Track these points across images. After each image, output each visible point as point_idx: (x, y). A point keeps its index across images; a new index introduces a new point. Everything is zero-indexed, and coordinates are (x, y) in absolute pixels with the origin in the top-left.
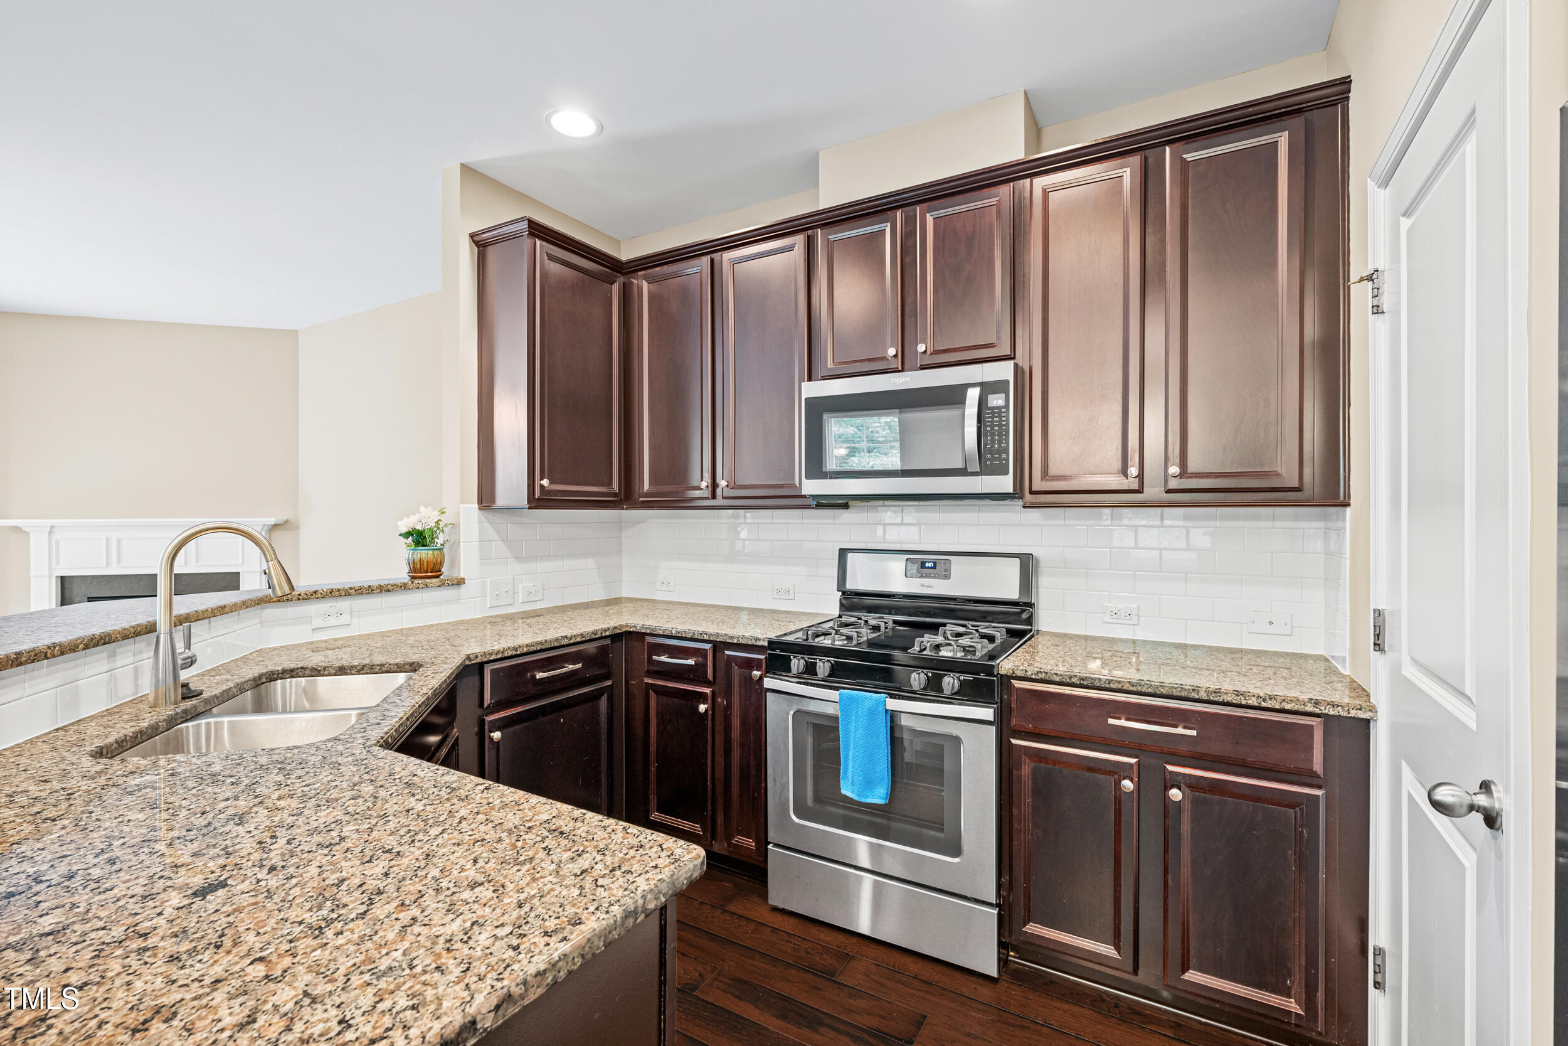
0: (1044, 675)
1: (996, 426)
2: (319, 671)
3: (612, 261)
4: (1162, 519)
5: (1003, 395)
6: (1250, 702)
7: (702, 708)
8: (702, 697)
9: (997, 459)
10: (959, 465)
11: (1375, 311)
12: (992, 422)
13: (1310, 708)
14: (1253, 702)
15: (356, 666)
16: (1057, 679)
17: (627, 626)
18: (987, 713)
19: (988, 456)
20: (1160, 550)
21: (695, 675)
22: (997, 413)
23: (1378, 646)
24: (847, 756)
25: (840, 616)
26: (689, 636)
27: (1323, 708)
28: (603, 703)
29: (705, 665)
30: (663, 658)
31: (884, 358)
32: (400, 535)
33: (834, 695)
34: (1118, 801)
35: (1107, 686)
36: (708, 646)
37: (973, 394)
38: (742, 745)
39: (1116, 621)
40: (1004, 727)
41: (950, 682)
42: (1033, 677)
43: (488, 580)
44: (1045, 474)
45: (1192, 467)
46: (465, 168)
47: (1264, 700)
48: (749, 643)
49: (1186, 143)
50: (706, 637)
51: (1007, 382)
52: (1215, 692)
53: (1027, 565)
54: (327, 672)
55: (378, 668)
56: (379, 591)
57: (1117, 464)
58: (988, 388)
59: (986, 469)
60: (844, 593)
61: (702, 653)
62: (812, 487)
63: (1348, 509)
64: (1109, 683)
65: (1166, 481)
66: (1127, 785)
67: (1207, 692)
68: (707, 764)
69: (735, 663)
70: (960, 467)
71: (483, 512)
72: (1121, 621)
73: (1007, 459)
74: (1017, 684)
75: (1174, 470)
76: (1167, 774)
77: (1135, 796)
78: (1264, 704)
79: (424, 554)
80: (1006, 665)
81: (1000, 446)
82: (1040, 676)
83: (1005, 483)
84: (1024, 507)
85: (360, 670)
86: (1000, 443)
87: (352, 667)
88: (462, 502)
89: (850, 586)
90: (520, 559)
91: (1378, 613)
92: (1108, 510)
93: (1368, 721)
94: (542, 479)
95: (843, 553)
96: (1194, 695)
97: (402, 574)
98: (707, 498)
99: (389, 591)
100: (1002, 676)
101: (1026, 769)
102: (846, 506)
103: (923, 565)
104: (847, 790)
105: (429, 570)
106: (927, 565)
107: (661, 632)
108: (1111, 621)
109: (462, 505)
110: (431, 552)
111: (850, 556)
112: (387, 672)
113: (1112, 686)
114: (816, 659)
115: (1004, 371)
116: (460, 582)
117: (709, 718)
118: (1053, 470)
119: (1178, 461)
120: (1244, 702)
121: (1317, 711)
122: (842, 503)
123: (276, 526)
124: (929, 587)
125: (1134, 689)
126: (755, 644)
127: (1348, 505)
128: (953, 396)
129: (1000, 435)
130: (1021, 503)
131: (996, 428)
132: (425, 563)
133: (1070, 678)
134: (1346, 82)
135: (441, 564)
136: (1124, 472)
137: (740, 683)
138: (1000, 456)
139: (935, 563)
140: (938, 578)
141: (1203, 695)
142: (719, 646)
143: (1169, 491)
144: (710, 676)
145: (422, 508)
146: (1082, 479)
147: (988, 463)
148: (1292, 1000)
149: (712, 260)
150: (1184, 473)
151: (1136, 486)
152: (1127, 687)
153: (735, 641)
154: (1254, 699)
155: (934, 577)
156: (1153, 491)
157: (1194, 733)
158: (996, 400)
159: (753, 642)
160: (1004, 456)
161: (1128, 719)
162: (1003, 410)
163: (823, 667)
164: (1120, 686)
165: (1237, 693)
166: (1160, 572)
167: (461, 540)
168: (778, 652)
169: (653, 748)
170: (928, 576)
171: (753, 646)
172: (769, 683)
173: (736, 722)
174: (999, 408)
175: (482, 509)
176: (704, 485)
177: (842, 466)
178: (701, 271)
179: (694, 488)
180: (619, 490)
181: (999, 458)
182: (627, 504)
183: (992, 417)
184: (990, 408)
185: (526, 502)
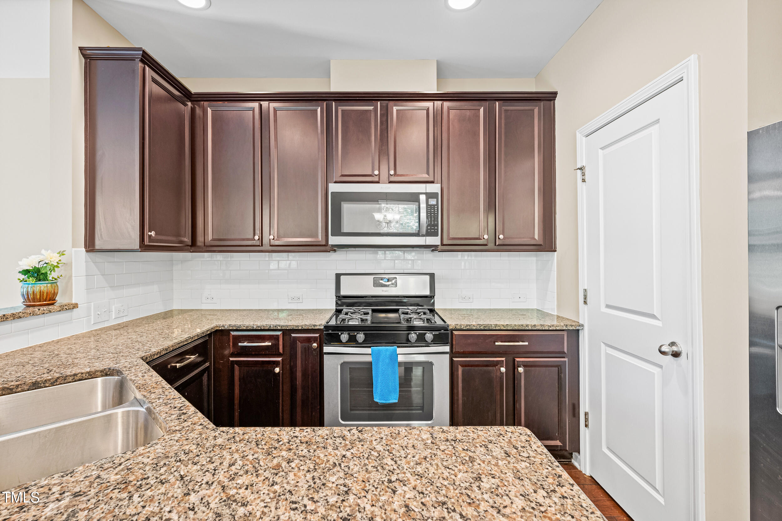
0: (469, 327)
1: (432, 213)
2: (11, 389)
3: (186, 91)
5: (436, 200)
6: (546, 328)
7: (277, 370)
8: (276, 364)
11: (583, 181)
12: (431, 211)
14: (547, 328)
15: (49, 380)
16: (474, 328)
17: (217, 326)
18: (447, 349)
19: (430, 227)
21: (272, 351)
22: (433, 207)
23: (585, 303)
24: (377, 381)
26: (267, 328)
27: (568, 327)
28: (205, 378)
29: (278, 344)
30: (245, 344)
31: (371, 176)
32: (20, 272)
33: (368, 350)
34: (499, 377)
35: (495, 328)
36: (279, 333)
37: (424, 198)
38: (303, 388)
39: (464, 301)
40: (453, 354)
42: (464, 328)
43: (92, 304)
44: (448, 237)
45: (506, 235)
47: (550, 327)
48: (310, 328)
49: (504, 102)
50: (279, 328)
51: (437, 193)
52: (534, 326)
53: (433, 278)
54: (20, 389)
55: (71, 378)
56: (12, 318)
57: (478, 233)
58: (430, 196)
59: (428, 234)
60: (337, 297)
61: (276, 338)
62: (332, 240)
63: (556, 253)
64: (495, 327)
65: (496, 241)
66: (503, 369)
67: (531, 326)
68: (279, 402)
69: (299, 341)
70: (416, 232)
71: (89, 253)
72: (466, 301)
73: (438, 229)
74: (458, 333)
75: (501, 236)
76: (516, 363)
77: (505, 373)
78: (550, 329)
79: (42, 287)
81: (434, 223)
82: (467, 328)
83: (436, 241)
85: (54, 382)
87: (46, 381)
88: (73, 247)
89: (343, 293)
90: (112, 287)
91: (585, 290)
93: (578, 330)
94: (150, 231)
95: (338, 277)
96: (527, 328)
97: (18, 304)
98: (259, 246)
99: (20, 318)
100: (450, 330)
101: (460, 371)
104: (376, 399)
105: (48, 299)
106: (384, 280)
107: (244, 328)
108: (462, 301)
109: (73, 249)
110: (49, 285)
111: (342, 277)
112: (80, 380)
114: (354, 333)
115: (436, 188)
116: (75, 306)
117: (281, 376)
118: (451, 234)
119: (502, 233)
120: (544, 329)
121: (565, 329)
124: (386, 291)
125: (504, 329)
126: (314, 328)
127: (556, 251)
128: (413, 198)
129: (434, 218)
131: (433, 215)
132: (45, 294)
133: (480, 327)
134: (555, 93)
135: (55, 294)
136: (482, 236)
137: (302, 352)
138: (434, 228)
139: (388, 280)
140: (391, 286)
141: (530, 328)
142: (287, 332)
144: (281, 350)
145: (43, 251)
147: (430, 230)
148: (558, 441)
149: (261, 105)
150: (504, 237)
151: (486, 243)
152: (502, 328)
153: (300, 328)
154: (547, 327)
155: (389, 286)
156: (491, 244)
157: (527, 344)
158: (433, 201)
159: (313, 327)
160: (436, 228)
161: (502, 342)
162: (436, 206)
163: (361, 337)
164: (498, 328)
165: (542, 325)
167: (73, 275)
168: (330, 332)
169: (237, 402)
170: (385, 286)
171: (312, 329)
172: (326, 349)
173: (299, 374)
174: (434, 205)
175: (87, 251)
176: (257, 237)
177: (345, 229)
178: (253, 110)
179: (248, 240)
180: (187, 240)
181: (434, 229)
182: (193, 249)
183: (431, 209)
184: (431, 205)
185: (137, 246)
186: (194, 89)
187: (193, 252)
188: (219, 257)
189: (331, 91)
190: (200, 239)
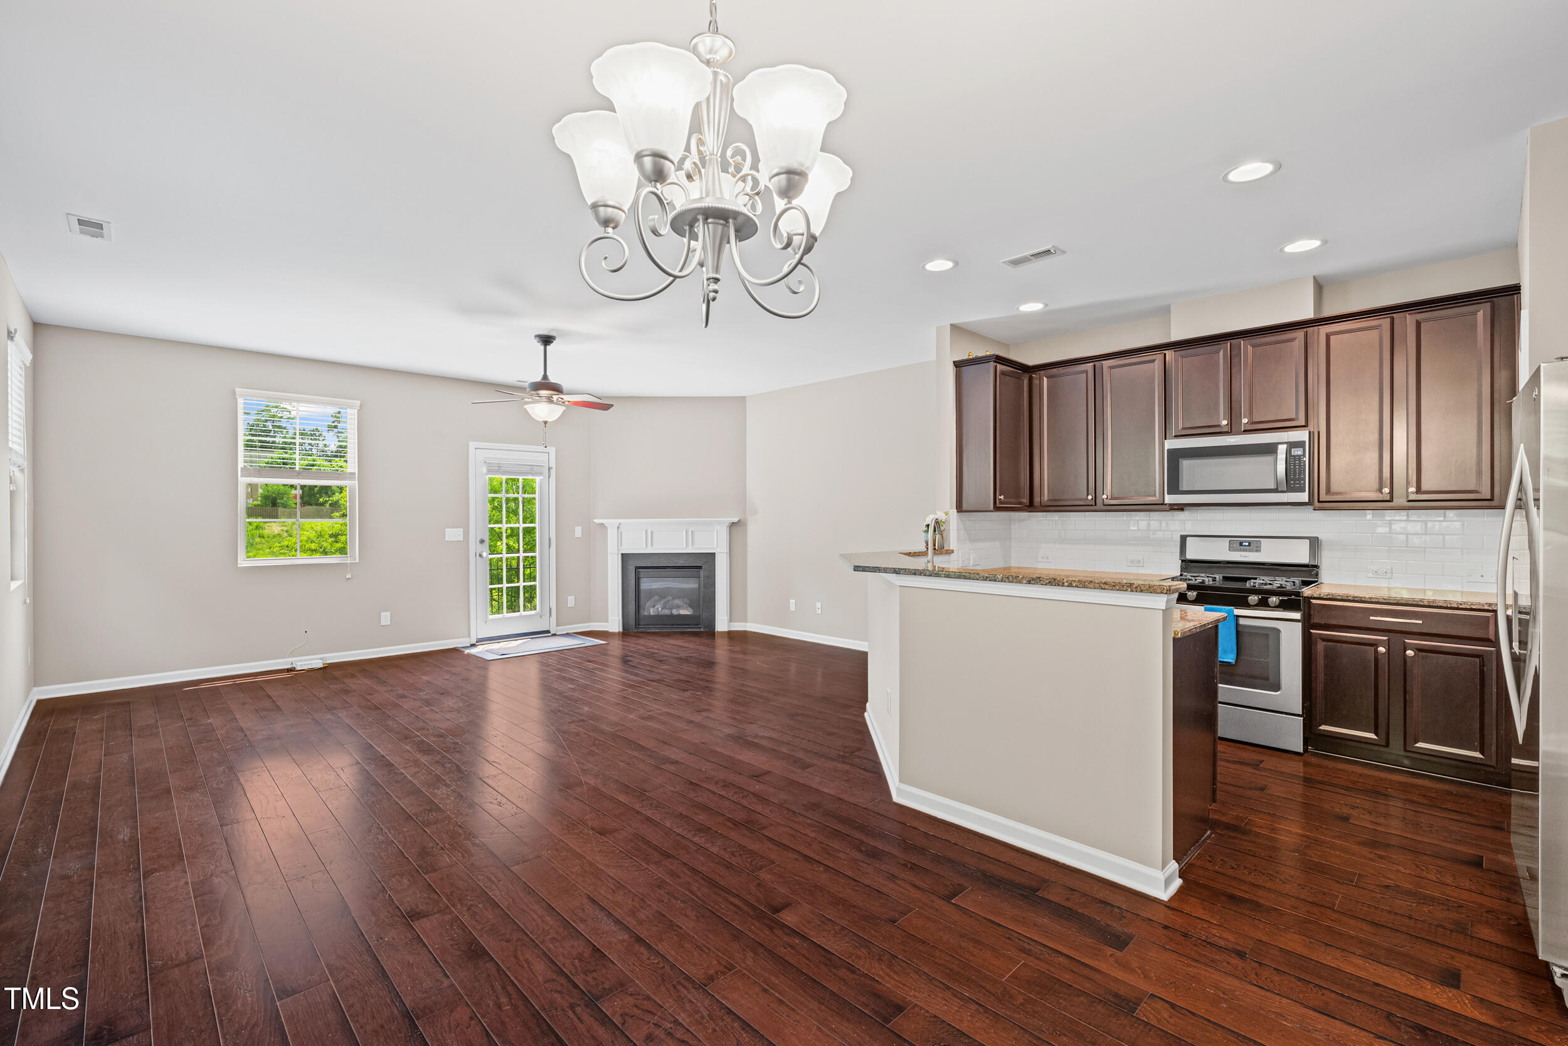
0: (1331, 596)
1: (1297, 465)
3: (1024, 366)
4: (1408, 516)
5: (1301, 449)
6: (1452, 605)
9: (1297, 484)
10: (1272, 486)
12: (1295, 463)
13: (1486, 607)
14: (1455, 606)
16: (1339, 598)
18: (1297, 615)
19: (1292, 482)
20: (1407, 535)
22: (1298, 458)
25: (1181, 575)
31: (1219, 426)
34: (1376, 659)
35: (1369, 600)
37: (1282, 449)
39: (1376, 576)
40: (1308, 624)
41: (1274, 600)
42: (1325, 597)
44: (1328, 491)
45: (1424, 487)
46: (954, 327)
51: (1304, 441)
52: (1432, 601)
53: (1315, 543)
57: (1376, 486)
58: (1292, 445)
59: (1290, 489)
60: (1182, 561)
62: (1169, 499)
65: (1408, 496)
66: (1382, 649)
67: (1428, 601)
70: (1273, 488)
71: (960, 513)
72: (1379, 576)
73: (1304, 485)
74: (1314, 601)
75: (1412, 489)
76: (1405, 644)
77: (1387, 655)
80: (1307, 591)
81: (1299, 477)
82: (1329, 597)
83: (1304, 497)
84: (1314, 510)
86: (1299, 475)
88: (950, 509)
89: (1190, 556)
90: (971, 540)
92: (1371, 511)
94: (1001, 494)
95: (1183, 539)
96: (1420, 603)
98: (1092, 505)
100: (1305, 597)
101: (1320, 646)
102: (1182, 510)
103: (1241, 544)
106: (1244, 544)
108: (1372, 577)
111: (1189, 539)
113: (1372, 600)
115: (1302, 435)
116: (952, 551)
118: (1334, 488)
119: (1415, 485)
120: (1449, 606)
121: (1490, 608)
122: (1181, 507)
123: (733, 523)
124: (1245, 557)
125: (1386, 601)
128: (1269, 449)
129: (1300, 470)
130: (1312, 507)
131: (1297, 467)
133: (1347, 597)
134: (1518, 286)
136: (1380, 490)
138: (1300, 482)
139: (1250, 544)
140: (1252, 551)
141: (1426, 603)
143: (1409, 501)
146: (1353, 494)
147: (1292, 486)
148: (1476, 752)
149: (1094, 366)
150: (1419, 490)
151: (1388, 499)
152: (1381, 600)
154: (1455, 604)
155: (1249, 551)
156: (1399, 500)
157: (1421, 622)
158: (1297, 452)
160: (1302, 482)
161: (1382, 617)
162: (1302, 457)
163: (1192, 595)
164: (1377, 600)
165: (1445, 601)
166: (1407, 547)
167: (951, 529)
170: (1244, 550)
174: (1299, 456)
175: (958, 512)
176: (1090, 497)
177: (1184, 487)
178: (1086, 372)
179: (1081, 499)
180: (1026, 501)
181: (1299, 484)
182: (1030, 509)
183: (1295, 461)
184: (1294, 456)
185: (992, 508)
186: (1030, 361)
187: (1030, 512)
188: (1055, 517)
189: (1172, 340)
190: (1037, 500)
